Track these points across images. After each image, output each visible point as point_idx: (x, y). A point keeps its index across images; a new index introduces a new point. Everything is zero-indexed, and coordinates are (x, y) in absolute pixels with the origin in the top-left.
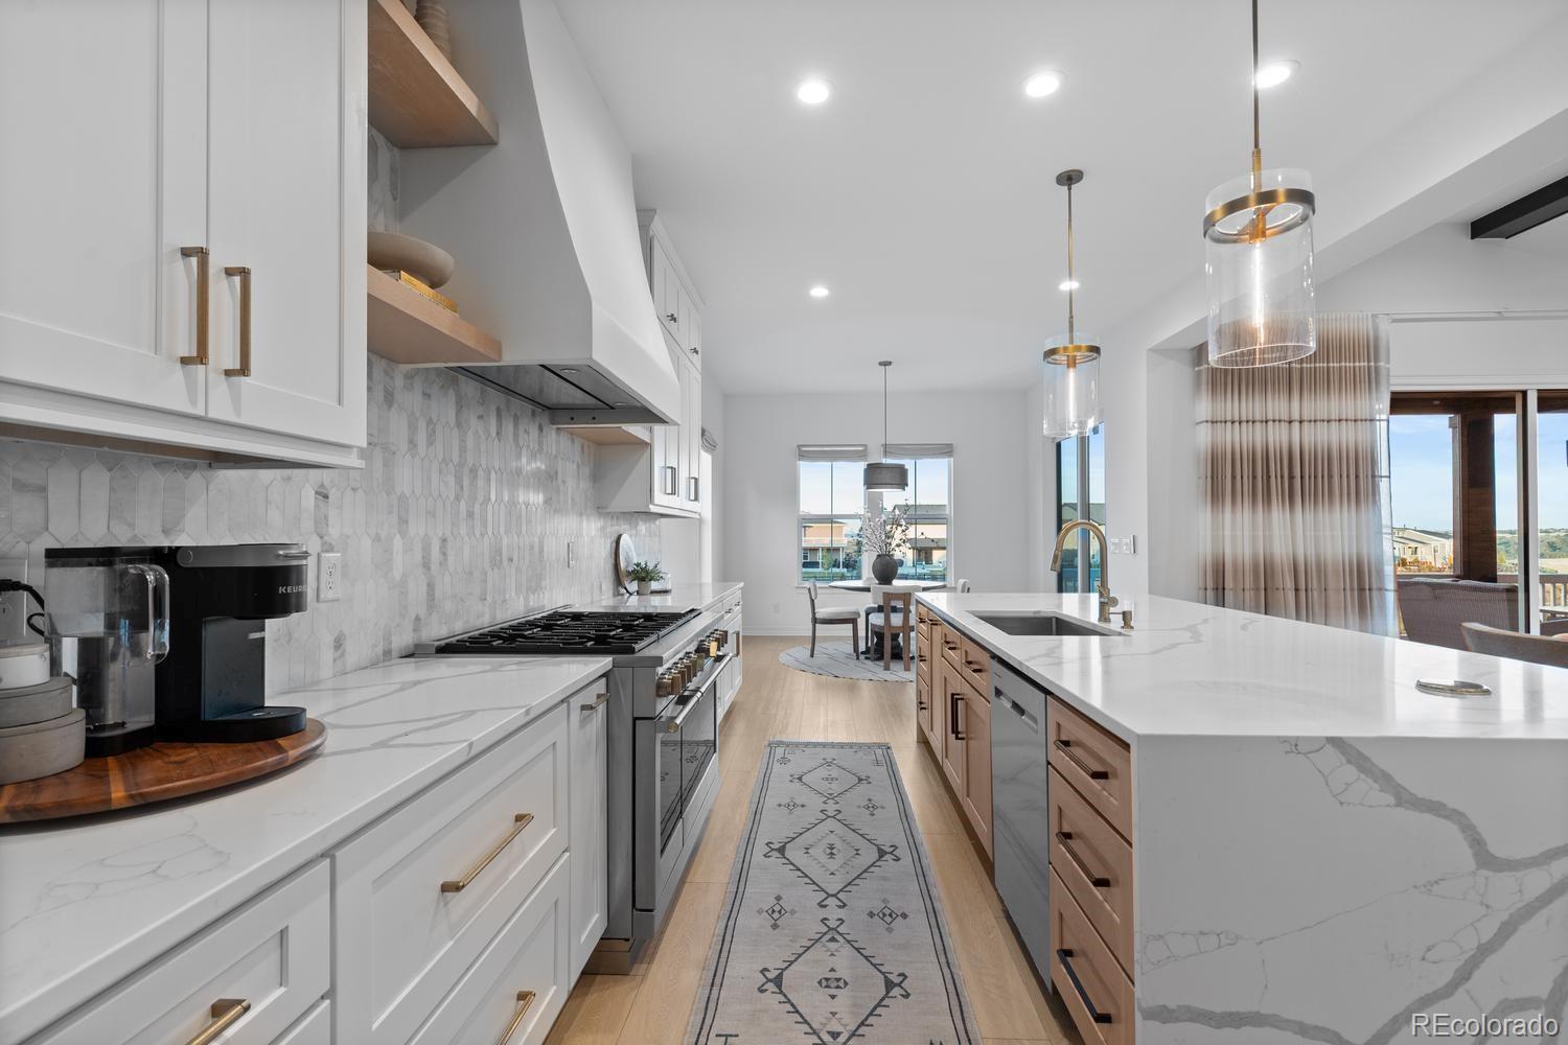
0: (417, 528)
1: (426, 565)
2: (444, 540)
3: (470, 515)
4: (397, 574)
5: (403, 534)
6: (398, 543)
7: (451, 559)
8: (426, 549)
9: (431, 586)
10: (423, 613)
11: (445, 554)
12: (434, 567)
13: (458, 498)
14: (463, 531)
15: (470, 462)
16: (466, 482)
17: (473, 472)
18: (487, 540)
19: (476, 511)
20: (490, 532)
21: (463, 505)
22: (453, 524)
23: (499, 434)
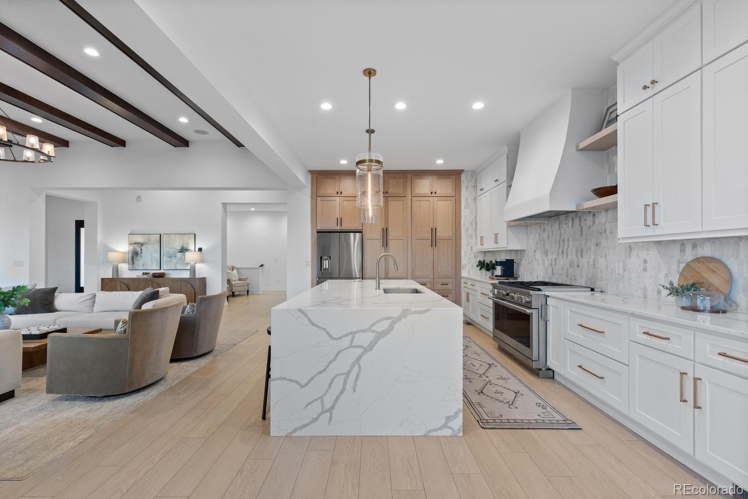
0: (550, 257)
1: (552, 265)
2: (556, 259)
3: (563, 252)
4: (546, 266)
5: (547, 257)
6: (546, 259)
7: (557, 264)
8: (552, 261)
9: (553, 270)
10: (551, 275)
11: (556, 263)
12: (553, 266)
13: (559, 248)
14: (560, 257)
16: (561, 244)
17: (564, 240)
18: (568, 259)
19: (565, 251)
20: (569, 257)
21: (560, 250)
22: (558, 255)
23: (572, 226)
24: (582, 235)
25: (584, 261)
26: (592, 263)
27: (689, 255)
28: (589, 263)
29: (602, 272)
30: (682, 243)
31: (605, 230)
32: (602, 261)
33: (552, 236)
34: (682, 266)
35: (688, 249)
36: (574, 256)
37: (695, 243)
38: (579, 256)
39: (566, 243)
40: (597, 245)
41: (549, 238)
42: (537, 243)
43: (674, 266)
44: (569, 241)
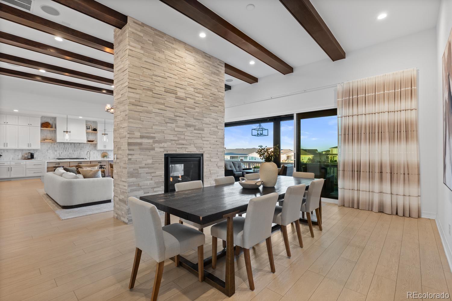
0: (58, 152)
1: (59, 154)
3: (66, 151)
5: (56, 152)
10: (59, 157)
14: (65, 152)
15: (66, 147)
17: (66, 148)
18: (68, 153)
19: (67, 150)
20: (69, 152)
21: (65, 150)
22: (63, 151)
23: (71, 145)
24: (75, 147)
25: (76, 152)
26: (79, 153)
27: (102, 152)
28: (78, 153)
29: (82, 155)
30: (101, 150)
31: (84, 147)
32: (82, 153)
33: (60, 146)
34: (101, 153)
35: (102, 151)
36: (71, 151)
37: (103, 150)
38: (74, 152)
39: (67, 149)
40: (81, 149)
41: (57, 147)
42: (49, 148)
43: (100, 153)
44: (69, 148)
